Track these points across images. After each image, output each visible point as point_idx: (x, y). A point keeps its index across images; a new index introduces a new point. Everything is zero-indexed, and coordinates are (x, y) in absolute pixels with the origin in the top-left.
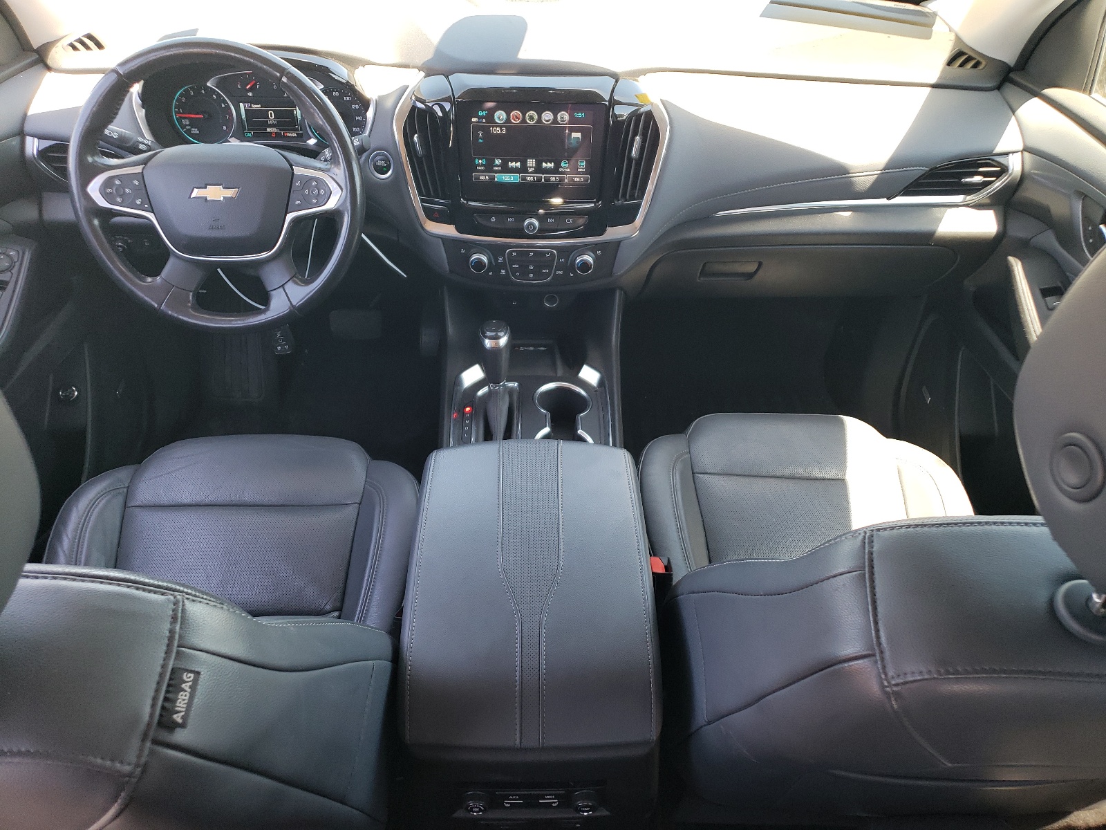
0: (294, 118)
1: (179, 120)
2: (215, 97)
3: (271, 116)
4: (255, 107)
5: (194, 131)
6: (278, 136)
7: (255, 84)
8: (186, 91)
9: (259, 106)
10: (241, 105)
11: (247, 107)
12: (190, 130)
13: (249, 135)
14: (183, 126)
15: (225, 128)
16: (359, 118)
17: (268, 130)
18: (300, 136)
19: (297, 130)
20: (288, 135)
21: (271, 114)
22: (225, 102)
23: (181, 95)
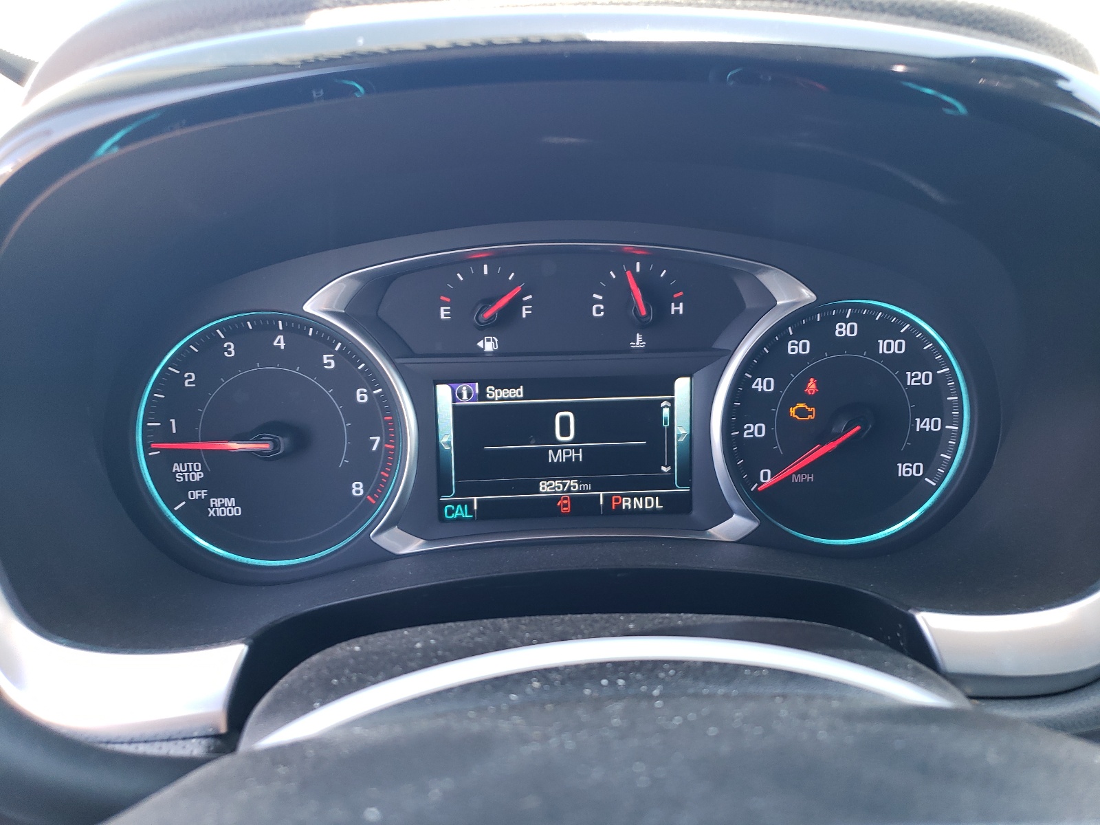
0: (660, 434)
1: (161, 469)
2: (329, 362)
3: (565, 432)
4: (497, 395)
5: (225, 507)
6: (583, 508)
7: (517, 303)
8: (209, 342)
9: (518, 392)
10: (444, 393)
11: (465, 401)
12: (204, 504)
13: (461, 512)
14: (174, 491)
15: (357, 489)
16: (926, 424)
17: (545, 487)
18: (677, 506)
19: (667, 481)
20: (626, 503)
21: (564, 421)
22: (374, 378)
23: (183, 360)
